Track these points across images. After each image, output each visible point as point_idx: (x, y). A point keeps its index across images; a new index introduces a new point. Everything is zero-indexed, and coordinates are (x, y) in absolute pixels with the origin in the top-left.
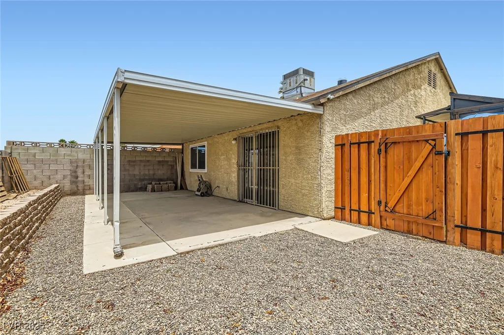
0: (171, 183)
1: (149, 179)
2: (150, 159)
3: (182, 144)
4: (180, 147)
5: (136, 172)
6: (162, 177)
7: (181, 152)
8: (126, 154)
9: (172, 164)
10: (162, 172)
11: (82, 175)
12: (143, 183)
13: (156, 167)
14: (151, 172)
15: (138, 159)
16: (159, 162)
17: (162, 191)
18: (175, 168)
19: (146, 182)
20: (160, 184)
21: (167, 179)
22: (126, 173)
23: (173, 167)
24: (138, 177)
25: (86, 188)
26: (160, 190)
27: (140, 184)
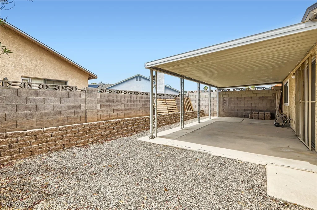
0: (268, 114)
1: (252, 110)
2: (252, 96)
3: (282, 83)
4: (280, 85)
5: (242, 105)
6: (261, 109)
7: (281, 89)
8: (235, 94)
9: (272, 99)
10: (262, 105)
11: (213, 106)
12: (247, 112)
13: (257, 101)
14: (253, 105)
15: (243, 96)
16: (259, 97)
17: (258, 119)
18: (274, 102)
19: (249, 112)
20: (258, 114)
21: (267, 111)
22: (235, 105)
23: (272, 101)
24: (243, 108)
25: (214, 112)
26: (257, 118)
27: (244, 112)
